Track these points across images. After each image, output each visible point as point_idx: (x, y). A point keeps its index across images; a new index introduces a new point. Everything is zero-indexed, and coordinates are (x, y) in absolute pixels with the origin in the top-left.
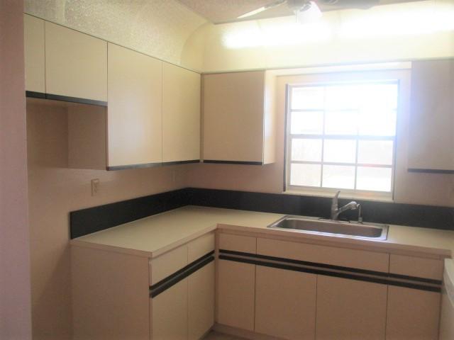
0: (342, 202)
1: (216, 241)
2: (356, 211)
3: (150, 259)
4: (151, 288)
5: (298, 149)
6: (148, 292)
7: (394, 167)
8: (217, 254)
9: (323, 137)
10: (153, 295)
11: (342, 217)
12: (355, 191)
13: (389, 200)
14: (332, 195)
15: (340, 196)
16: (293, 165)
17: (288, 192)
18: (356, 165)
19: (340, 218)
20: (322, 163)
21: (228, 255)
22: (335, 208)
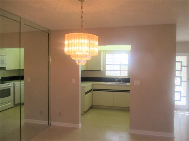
0: (118, 78)
1: (93, 87)
2: (121, 80)
3: (85, 87)
4: (85, 93)
5: (108, 68)
6: (84, 93)
7: (128, 71)
8: (93, 90)
9: (113, 65)
10: (85, 94)
11: (118, 81)
12: (120, 76)
13: (127, 78)
14: (116, 77)
15: (117, 77)
16: (107, 71)
17: (106, 77)
18: (120, 71)
19: (117, 82)
20: (113, 70)
21: (95, 90)
22: (116, 80)
